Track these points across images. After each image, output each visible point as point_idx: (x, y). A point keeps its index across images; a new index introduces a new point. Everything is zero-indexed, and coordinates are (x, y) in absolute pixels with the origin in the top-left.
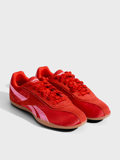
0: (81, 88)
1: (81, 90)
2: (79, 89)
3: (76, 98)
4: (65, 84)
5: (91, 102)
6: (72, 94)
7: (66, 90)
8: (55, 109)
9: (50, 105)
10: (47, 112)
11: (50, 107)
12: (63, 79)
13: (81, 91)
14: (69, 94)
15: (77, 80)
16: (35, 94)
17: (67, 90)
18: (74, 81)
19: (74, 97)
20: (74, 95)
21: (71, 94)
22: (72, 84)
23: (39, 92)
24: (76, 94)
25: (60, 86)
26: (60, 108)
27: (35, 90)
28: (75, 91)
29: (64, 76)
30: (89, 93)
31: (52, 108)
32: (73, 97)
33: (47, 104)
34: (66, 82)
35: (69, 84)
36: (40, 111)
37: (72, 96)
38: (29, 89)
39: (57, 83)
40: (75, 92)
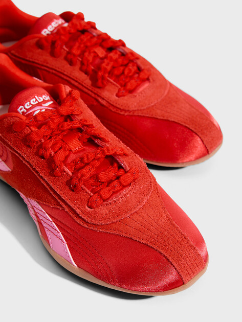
0: (122, 65)
1: (123, 73)
2: (116, 72)
3: (113, 105)
4: (71, 63)
5: (159, 114)
6: (99, 96)
7: (77, 81)
8: (97, 226)
9: (78, 211)
10: (69, 231)
11: (77, 215)
12: (62, 48)
13: (123, 77)
14: (89, 94)
15: (104, 39)
16: (31, 162)
17: (79, 83)
18: (96, 45)
19: (104, 102)
20: (103, 99)
21: (93, 95)
22: (91, 59)
23: (42, 157)
24: (110, 94)
25: (55, 70)
26: (112, 223)
27: (29, 146)
28: (105, 86)
29: (63, 37)
30: (148, 79)
31: (87, 223)
32: (103, 105)
33: (69, 207)
34: (74, 55)
35: (82, 63)
36: (49, 223)
37: (97, 101)
38: (10, 141)
39: (45, 61)
40: (107, 87)
